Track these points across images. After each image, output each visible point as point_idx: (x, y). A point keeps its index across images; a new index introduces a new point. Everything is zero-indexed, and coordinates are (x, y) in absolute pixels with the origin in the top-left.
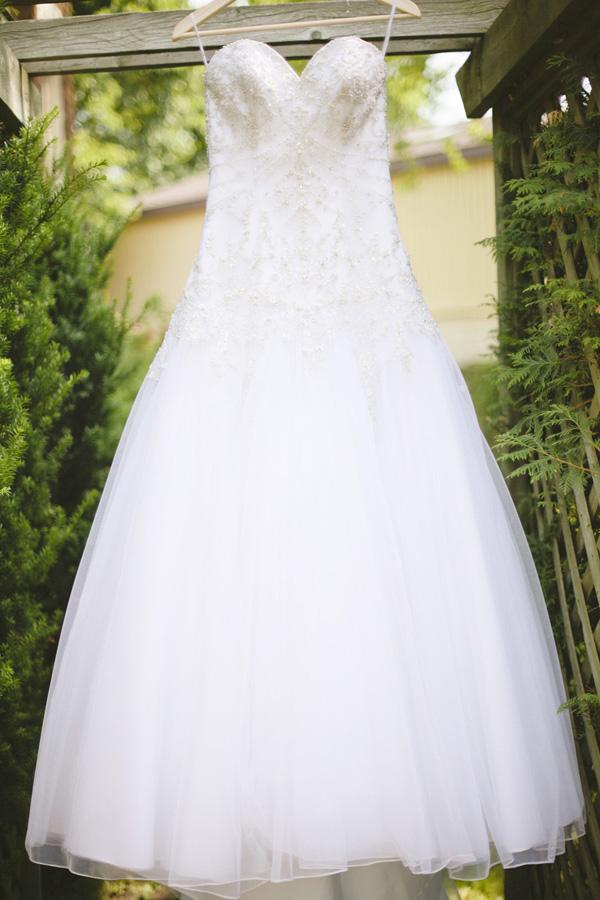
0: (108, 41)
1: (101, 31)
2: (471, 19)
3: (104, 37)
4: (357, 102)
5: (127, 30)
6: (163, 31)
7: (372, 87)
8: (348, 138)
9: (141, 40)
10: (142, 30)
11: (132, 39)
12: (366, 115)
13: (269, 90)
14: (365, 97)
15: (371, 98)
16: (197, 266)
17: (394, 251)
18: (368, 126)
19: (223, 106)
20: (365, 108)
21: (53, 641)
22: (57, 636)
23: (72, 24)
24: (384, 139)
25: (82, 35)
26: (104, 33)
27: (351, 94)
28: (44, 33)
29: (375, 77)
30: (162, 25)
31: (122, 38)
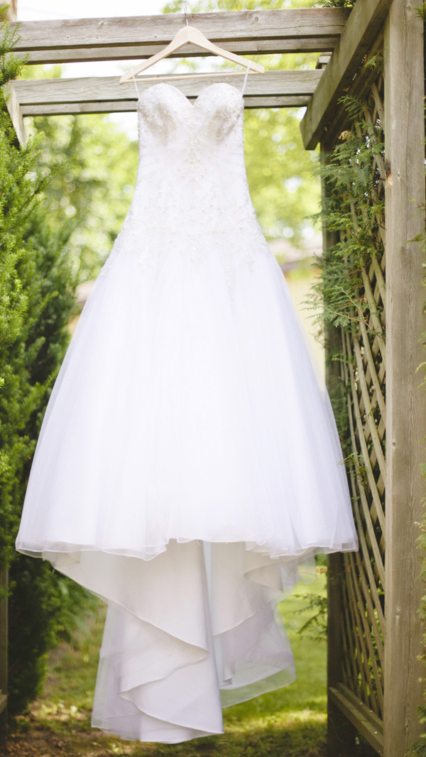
0: (76, 94)
1: (71, 87)
2: (305, 84)
3: (73, 91)
4: (225, 120)
5: (88, 87)
6: (111, 88)
7: (234, 112)
8: (220, 141)
9: (96, 93)
10: (97, 87)
11: (90, 93)
12: (231, 128)
13: (175, 112)
14: (230, 117)
15: (234, 118)
16: (131, 211)
17: (245, 205)
18: (232, 134)
19: (148, 121)
20: (230, 124)
21: (30, 458)
22: (32, 455)
23: (53, 83)
24: (241, 142)
25: (60, 90)
26: (73, 89)
27: (221, 115)
28: (35, 88)
29: (236, 107)
30: (110, 85)
31: (84, 92)
